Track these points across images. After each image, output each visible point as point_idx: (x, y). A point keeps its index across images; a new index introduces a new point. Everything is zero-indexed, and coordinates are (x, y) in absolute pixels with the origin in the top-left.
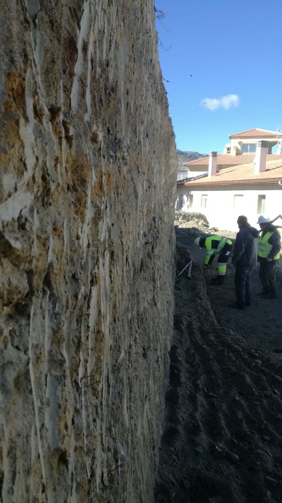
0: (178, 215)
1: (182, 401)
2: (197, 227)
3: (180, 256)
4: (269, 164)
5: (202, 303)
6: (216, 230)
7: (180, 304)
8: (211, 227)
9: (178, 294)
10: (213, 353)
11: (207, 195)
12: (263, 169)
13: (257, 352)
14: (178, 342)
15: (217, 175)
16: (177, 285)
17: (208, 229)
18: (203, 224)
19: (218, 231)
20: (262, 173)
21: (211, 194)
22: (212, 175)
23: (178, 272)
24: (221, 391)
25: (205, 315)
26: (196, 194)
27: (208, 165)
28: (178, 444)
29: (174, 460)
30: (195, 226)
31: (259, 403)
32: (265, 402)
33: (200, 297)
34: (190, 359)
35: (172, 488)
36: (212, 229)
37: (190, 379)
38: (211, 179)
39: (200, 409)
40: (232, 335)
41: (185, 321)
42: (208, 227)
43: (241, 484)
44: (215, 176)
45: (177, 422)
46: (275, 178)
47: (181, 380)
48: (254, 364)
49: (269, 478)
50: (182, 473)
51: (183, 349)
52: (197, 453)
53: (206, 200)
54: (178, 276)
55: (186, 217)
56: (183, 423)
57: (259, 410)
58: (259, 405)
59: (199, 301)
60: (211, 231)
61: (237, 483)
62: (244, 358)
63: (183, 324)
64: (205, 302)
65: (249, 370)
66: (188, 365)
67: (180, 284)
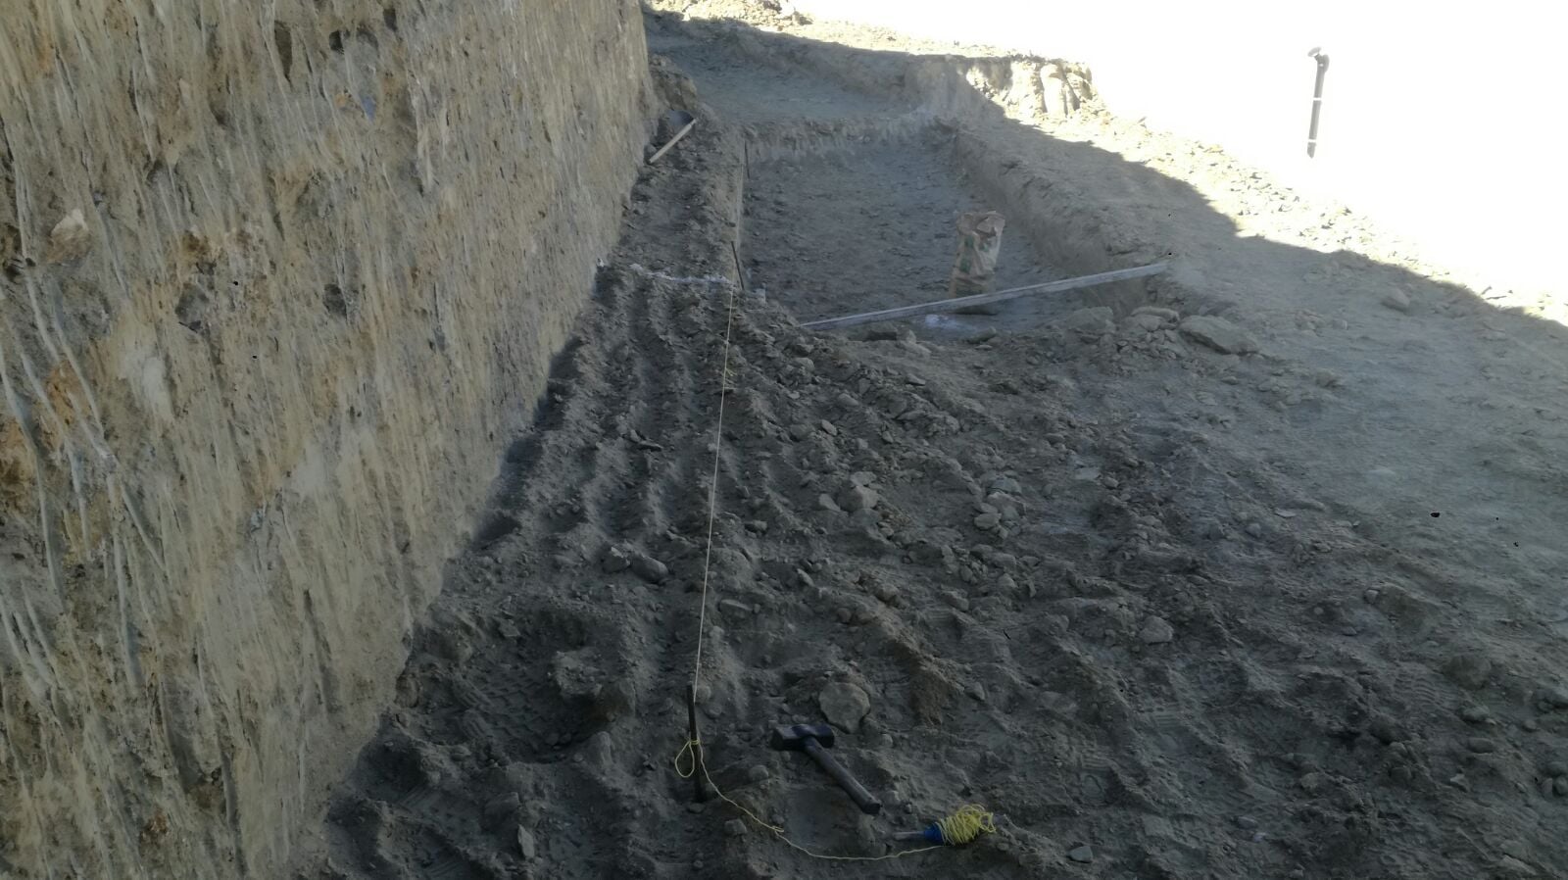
1: (551, 461)
3: (667, 103)
5: (707, 232)
6: (803, 21)
7: (638, 238)
8: (787, 11)
9: (636, 212)
10: (688, 352)
13: (811, 342)
14: (590, 330)
16: (639, 186)
17: (778, 16)
19: (809, 23)
23: (653, 149)
24: (678, 435)
25: (704, 262)
28: (507, 550)
29: (489, 583)
31: (768, 455)
32: (787, 451)
33: (704, 217)
34: (617, 369)
35: (461, 638)
36: (790, 18)
37: (600, 414)
39: (602, 477)
40: (760, 307)
41: (628, 279)
42: (778, 9)
43: (656, 621)
45: (521, 504)
47: (564, 414)
48: (790, 368)
49: (730, 602)
50: (501, 606)
51: (602, 347)
52: (556, 567)
54: (652, 160)
56: (539, 507)
57: (765, 467)
58: (766, 458)
59: (697, 227)
60: (788, 22)
61: (645, 619)
62: (769, 358)
63: (622, 286)
64: (715, 230)
65: (770, 383)
66: (608, 384)
67: (650, 186)
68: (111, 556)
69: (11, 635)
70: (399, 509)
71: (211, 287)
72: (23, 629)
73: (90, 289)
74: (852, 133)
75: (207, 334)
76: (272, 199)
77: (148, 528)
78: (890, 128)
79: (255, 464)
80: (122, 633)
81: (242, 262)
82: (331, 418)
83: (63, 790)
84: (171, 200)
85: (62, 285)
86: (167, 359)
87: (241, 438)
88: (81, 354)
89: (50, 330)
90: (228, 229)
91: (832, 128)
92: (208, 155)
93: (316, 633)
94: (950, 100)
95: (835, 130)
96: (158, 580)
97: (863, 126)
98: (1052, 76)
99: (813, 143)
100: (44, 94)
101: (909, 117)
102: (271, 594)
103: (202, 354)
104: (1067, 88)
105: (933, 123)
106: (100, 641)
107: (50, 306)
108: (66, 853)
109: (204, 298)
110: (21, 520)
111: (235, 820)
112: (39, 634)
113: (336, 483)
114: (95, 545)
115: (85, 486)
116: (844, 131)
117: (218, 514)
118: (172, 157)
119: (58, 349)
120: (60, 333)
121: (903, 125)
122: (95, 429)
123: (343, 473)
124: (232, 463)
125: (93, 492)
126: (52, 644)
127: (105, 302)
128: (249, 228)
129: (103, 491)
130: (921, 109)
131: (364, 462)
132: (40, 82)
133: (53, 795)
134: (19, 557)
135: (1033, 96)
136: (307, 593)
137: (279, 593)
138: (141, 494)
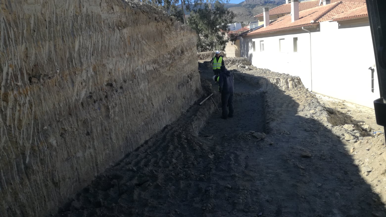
0: (228, 62)
2: (237, 69)
3: (205, 92)
4: (301, 13)
9: (184, 114)
11: (263, 41)
12: (297, 18)
14: (155, 136)
15: (270, 25)
18: (240, 66)
20: (296, 21)
21: (266, 40)
22: (266, 25)
24: (155, 152)
26: (257, 41)
27: (263, 16)
30: (236, 68)
38: (265, 28)
39: (139, 158)
44: (269, 26)
45: (123, 161)
46: (300, 25)
47: (139, 149)
51: (156, 139)
53: (263, 44)
55: (234, 61)
56: (125, 162)
68: (45, 159)
69: (33, 163)
70: (96, 160)
71: (66, 133)
72: (34, 163)
73: (47, 134)
74: (245, 95)
75: (64, 138)
76: (77, 122)
77: (51, 157)
78: (253, 93)
79: (70, 152)
80: (46, 166)
81: (71, 130)
82: (84, 148)
83: (36, 177)
84: (60, 125)
85: (44, 133)
86: (57, 140)
87: (68, 149)
88: (45, 140)
89: (42, 138)
90: (69, 126)
91: (240, 94)
92: (67, 119)
93: (78, 173)
94: (267, 87)
95: (241, 94)
96: (52, 162)
97: (247, 93)
98: (290, 80)
99: (236, 97)
100: (43, 117)
101: (258, 91)
102: (70, 167)
103: (63, 140)
104: (294, 83)
105: (262, 92)
106: (43, 166)
107: (42, 135)
108: (35, 183)
109: (64, 134)
110: (35, 154)
111: (59, 189)
112: (36, 164)
113: (84, 155)
114: (44, 157)
115: (43, 152)
116: (243, 94)
117: (63, 157)
118: (61, 120)
119: (43, 140)
120: (43, 138)
121: (256, 92)
122: (46, 147)
123: (86, 154)
124: (66, 152)
125: (44, 152)
126: (37, 165)
127: (48, 135)
128: (72, 126)
129: (45, 152)
130: (261, 89)
131: (90, 154)
132: (43, 116)
133: (35, 177)
134: (35, 157)
135: (285, 85)
136: (76, 168)
137: (72, 167)
138: (51, 153)
